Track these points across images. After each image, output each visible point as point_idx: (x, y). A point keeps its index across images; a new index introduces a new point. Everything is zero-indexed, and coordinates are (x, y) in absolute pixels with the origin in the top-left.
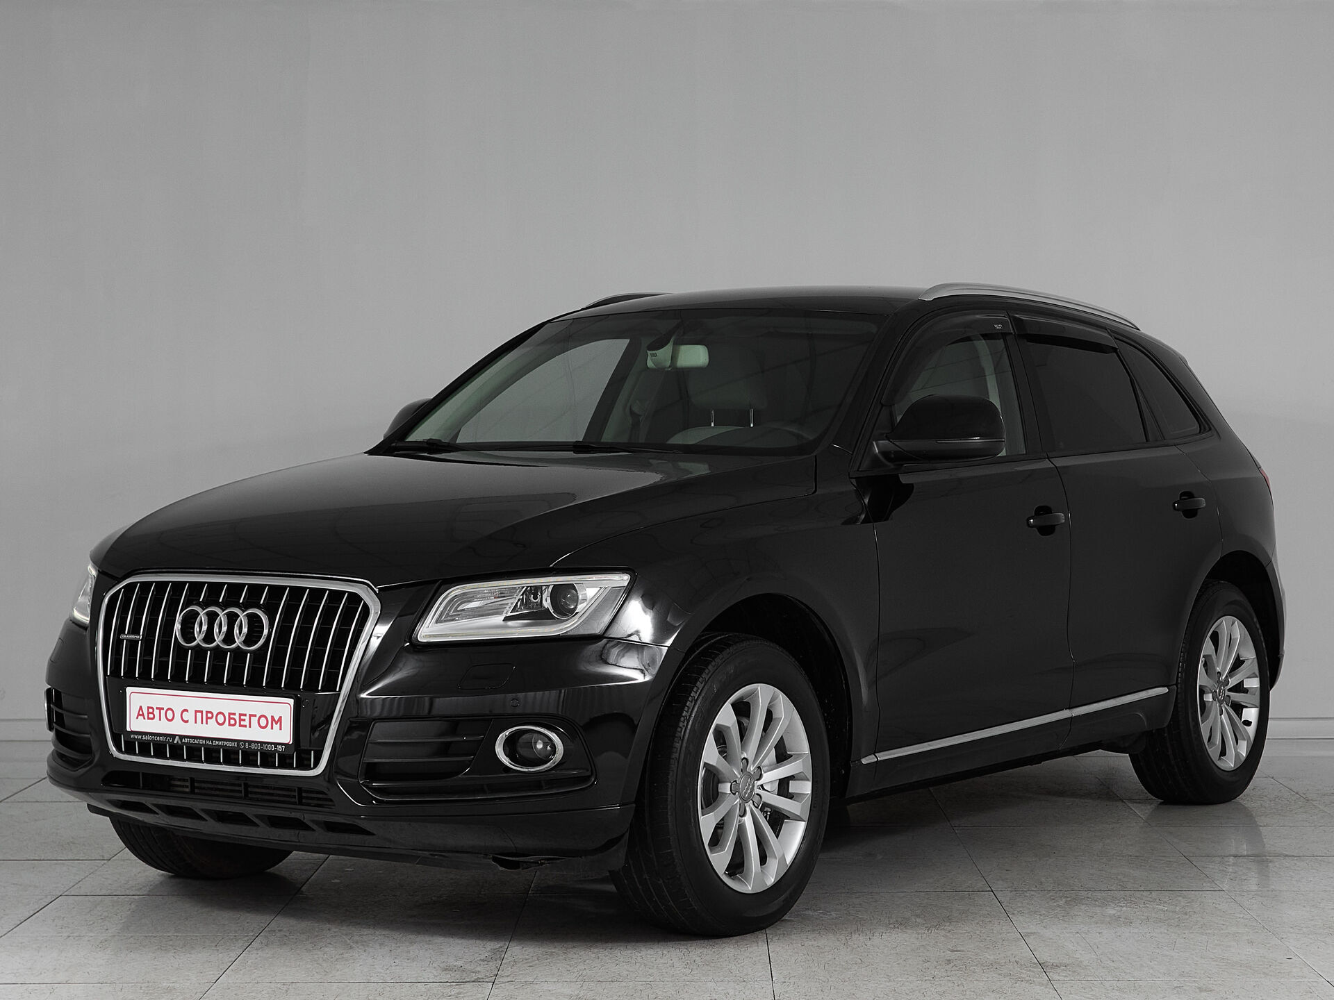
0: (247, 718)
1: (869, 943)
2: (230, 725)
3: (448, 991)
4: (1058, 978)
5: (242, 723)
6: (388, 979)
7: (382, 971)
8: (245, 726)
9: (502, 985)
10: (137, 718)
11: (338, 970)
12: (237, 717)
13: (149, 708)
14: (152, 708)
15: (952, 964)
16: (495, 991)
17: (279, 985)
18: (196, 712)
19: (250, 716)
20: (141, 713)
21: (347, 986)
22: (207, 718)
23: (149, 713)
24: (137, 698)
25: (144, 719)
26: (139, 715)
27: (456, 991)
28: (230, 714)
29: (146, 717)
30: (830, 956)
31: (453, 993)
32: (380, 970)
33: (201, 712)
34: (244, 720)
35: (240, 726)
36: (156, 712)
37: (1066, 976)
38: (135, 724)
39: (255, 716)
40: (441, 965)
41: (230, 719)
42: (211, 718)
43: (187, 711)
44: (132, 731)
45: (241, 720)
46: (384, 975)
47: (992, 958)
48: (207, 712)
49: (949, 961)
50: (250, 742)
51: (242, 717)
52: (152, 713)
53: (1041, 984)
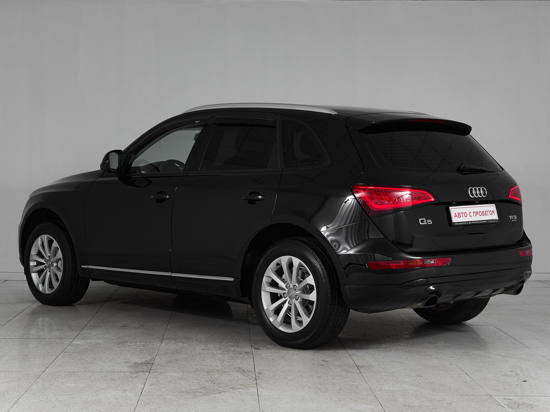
3: (132, 375)
6: (110, 371)
7: (107, 368)
9: (153, 373)
11: (90, 367)
15: (323, 366)
16: (150, 375)
17: (68, 373)
21: (94, 373)
27: (135, 375)
30: (277, 363)
31: (134, 376)
32: (106, 367)
46: (108, 369)
47: (338, 363)
49: (322, 365)
53: (357, 374)
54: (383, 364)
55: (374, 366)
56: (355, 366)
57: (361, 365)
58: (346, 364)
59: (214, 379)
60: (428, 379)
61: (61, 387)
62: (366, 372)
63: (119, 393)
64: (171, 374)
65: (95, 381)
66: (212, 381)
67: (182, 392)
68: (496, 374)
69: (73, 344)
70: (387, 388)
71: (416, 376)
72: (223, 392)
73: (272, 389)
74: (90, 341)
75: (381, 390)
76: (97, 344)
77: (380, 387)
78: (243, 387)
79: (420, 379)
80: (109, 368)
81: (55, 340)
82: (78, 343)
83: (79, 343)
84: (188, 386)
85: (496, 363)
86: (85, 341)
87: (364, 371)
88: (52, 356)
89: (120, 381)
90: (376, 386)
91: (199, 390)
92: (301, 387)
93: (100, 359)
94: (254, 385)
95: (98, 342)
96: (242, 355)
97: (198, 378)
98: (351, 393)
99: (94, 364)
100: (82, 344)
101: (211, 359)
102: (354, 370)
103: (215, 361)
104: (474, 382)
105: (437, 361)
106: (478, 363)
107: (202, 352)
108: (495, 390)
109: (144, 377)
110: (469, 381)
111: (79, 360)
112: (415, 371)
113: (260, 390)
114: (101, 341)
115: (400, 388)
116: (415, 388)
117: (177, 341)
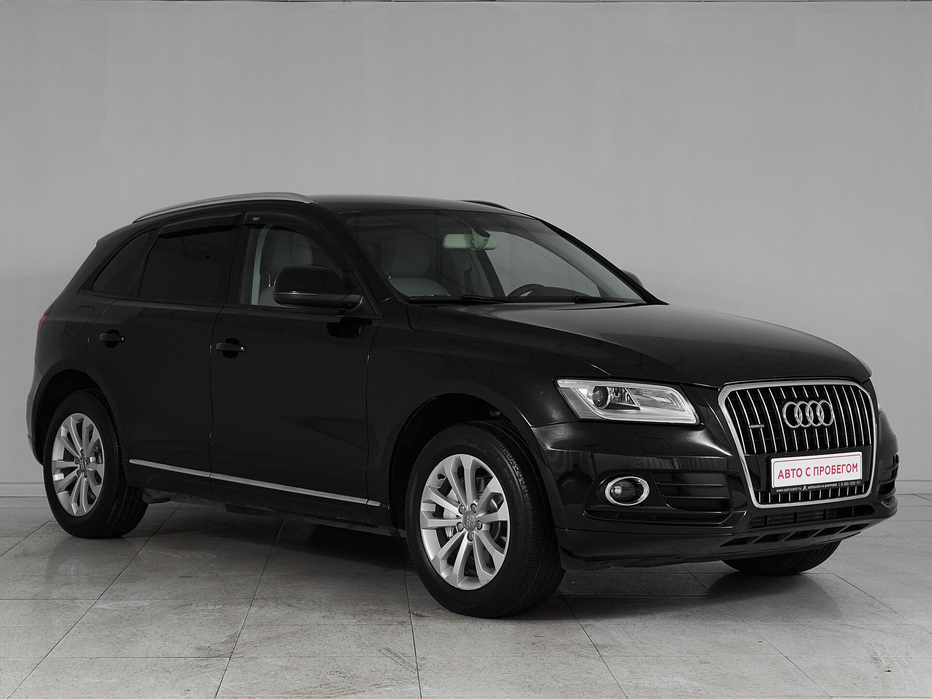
0: (841, 467)
1: (480, 631)
2: (833, 473)
3: (200, 663)
4: (606, 654)
5: (839, 471)
6: (160, 655)
8: (840, 472)
9: (236, 659)
10: (779, 478)
11: (127, 649)
12: (836, 468)
13: (786, 470)
14: (789, 470)
15: (535, 646)
16: (231, 663)
17: (87, 659)
18: (815, 468)
19: (843, 465)
20: (781, 474)
21: (133, 660)
22: (821, 471)
23: (786, 474)
24: (778, 465)
25: (783, 478)
26: (780, 476)
27: (205, 663)
28: (833, 466)
29: (784, 477)
30: (455, 640)
31: (203, 664)
32: (155, 649)
33: (818, 468)
34: (840, 469)
35: (838, 473)
36: (791, 472)
37: (611, 653)
38: (777, 482)
39: (845, 465)
40: (195, 646)
41: (833, 469)
42: (823, 471)
43: (809, 468)
44: (775, 488)
45: (838, 469)
47: (562, 641)
48: (821, 467)
49: (534, 644)
50: (843, 482)
51: (839, 467)
52: (789, 473)
53: (595, 659)
54: (641, 642)
55: (624, 644)
56: (591, 645)
57: (602, 643)
58: (576, 642)
59: (343, 670)
60: (720, 667)
61: (76, 685)
62: (611, 655)
63: (177, 695)
64: (269, 660)
65: (135, 673)
66: (341, 673)
67: (287, 693)
68: (839, 658)
69: (95, 608)
70: (648, 683)
71: (699, 663)
72: (360, 692)
73: (446, 686)
74: (125, 602)
75: (636, 687)
76: (139, 608)
77: (635, 681)
78: (395, 682)
79: (706, 668)
80: (160, 650)
81: (63, 602)
82: (104, 606)
83: (107, 607)
84: (299, 681)
85: (839, 639)
86: (116, 603)
87: (607, 655)
88: (60, 629)
89: (179, 674)
90: (628, 680)
91: (318, 689)
92: (497, 682)
93: (142, 634)
94: (414, 680)
95: (139, 605)
96: (392, 627)
97: (315, 668)
98: (584, 694)
99: (133, 643)
100: (111, 608)
101: (338, 633)
102: (589, 652)
103: (345, 637)
104: (801, 673)
105: (734, 636)
106: (808, 639)
107: (322, 621)
108: (838, 687)
109: (221, 666)
110: (791, 670)
111: (107, 636)
112: (698, 654)
113: (425, 688)
114: (145, 603)
115: (670, 684)
116: (697, 684)
117: (280, 602)
